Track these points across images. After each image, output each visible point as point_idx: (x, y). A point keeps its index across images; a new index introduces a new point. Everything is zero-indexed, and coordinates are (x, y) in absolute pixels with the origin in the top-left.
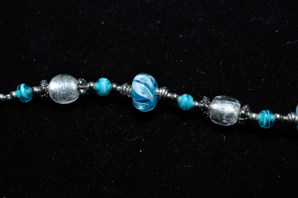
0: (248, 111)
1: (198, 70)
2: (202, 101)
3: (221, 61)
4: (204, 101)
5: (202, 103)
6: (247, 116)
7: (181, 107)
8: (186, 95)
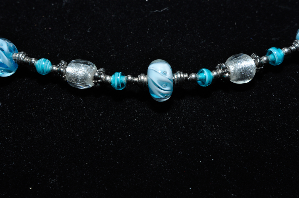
0: (102, 74)
1: (65, 37)
2: (58, 65)
3: (89, 29)
4: (60, 65)
5: (58, 67)
6: (100, 78)
7: (38, 71)
8: (43, 59)
